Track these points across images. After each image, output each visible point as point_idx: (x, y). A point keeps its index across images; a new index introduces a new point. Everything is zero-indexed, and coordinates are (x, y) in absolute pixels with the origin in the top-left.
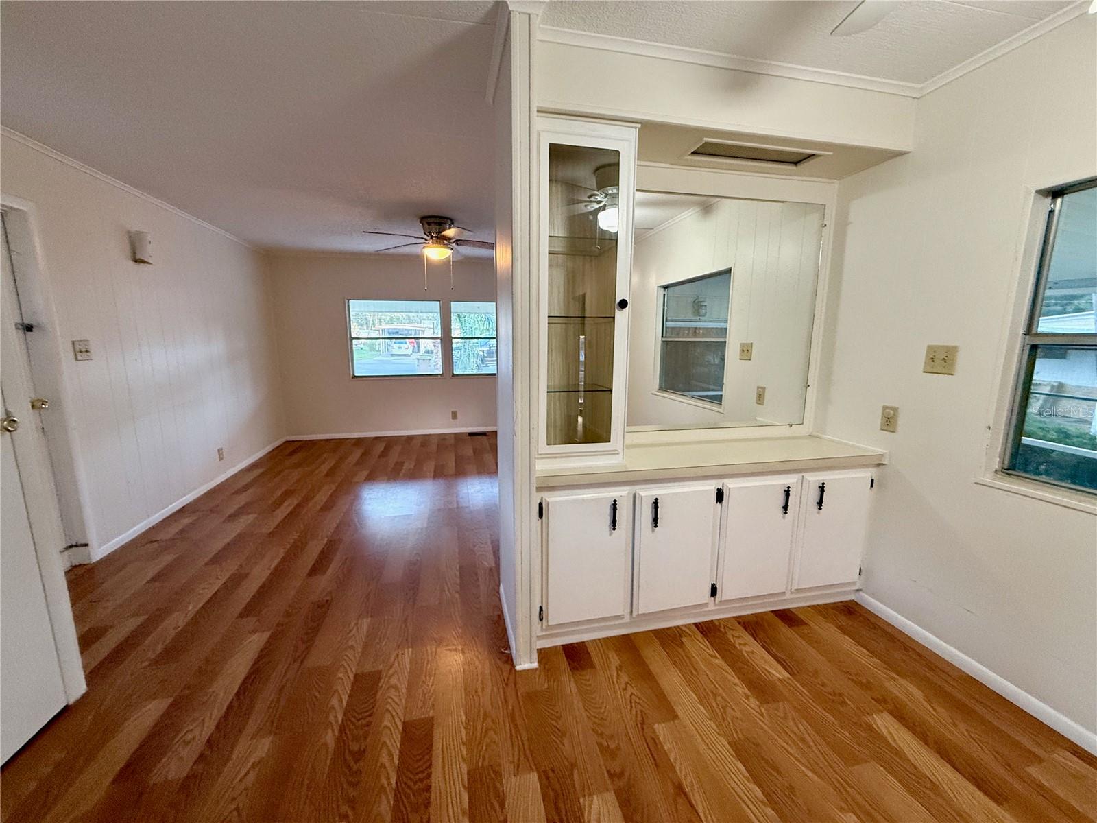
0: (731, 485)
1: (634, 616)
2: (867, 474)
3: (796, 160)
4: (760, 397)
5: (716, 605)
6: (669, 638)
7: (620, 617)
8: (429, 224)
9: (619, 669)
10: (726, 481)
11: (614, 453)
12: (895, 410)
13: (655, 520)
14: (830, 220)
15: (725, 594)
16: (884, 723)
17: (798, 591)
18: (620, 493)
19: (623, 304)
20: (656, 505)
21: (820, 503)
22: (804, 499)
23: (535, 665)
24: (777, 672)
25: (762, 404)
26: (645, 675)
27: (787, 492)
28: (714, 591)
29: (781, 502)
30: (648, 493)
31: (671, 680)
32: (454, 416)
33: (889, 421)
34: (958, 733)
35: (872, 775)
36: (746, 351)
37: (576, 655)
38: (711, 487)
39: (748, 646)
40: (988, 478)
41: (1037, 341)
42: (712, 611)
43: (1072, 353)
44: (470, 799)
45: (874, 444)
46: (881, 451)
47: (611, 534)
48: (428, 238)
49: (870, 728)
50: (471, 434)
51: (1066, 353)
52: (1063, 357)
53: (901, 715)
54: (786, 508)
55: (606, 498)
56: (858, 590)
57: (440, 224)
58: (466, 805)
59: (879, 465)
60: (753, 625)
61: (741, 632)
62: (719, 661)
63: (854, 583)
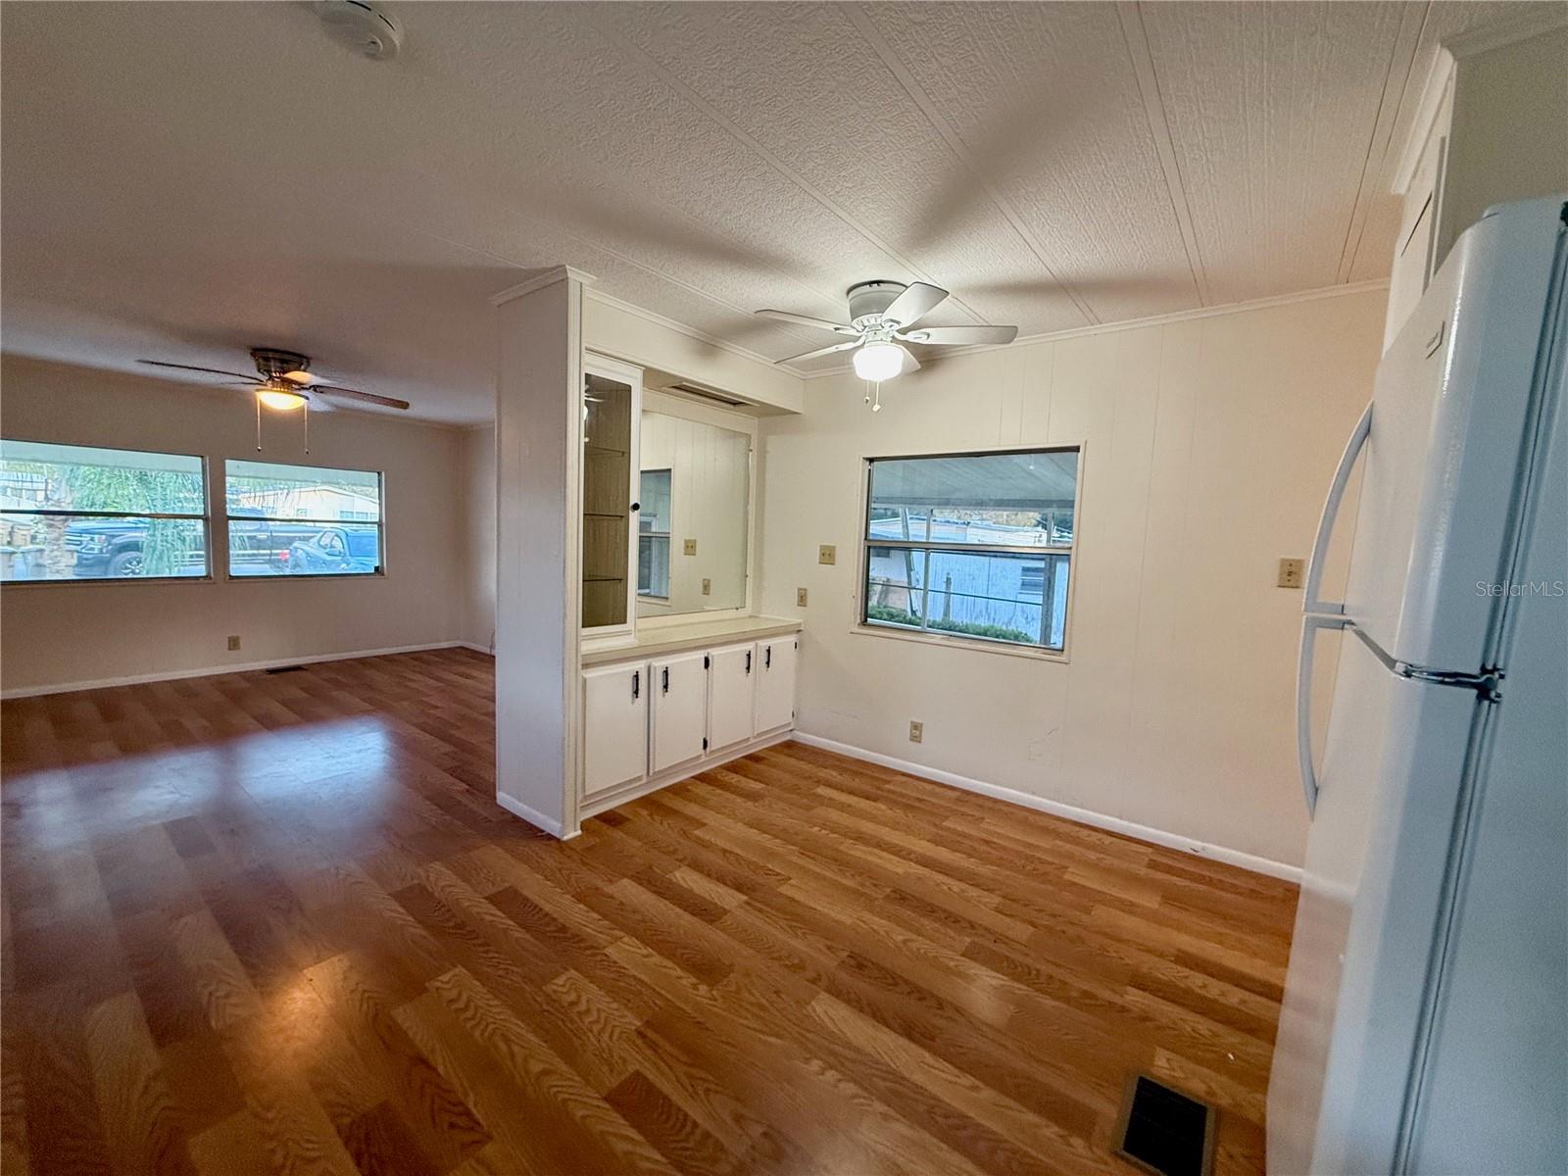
0: (715, 653)
1: (651, 774)
2: (792, 639)
3: (735, 404)
4: (706, 588)
5: (706, 756)
6: (678, 790)
7: (639, 778)
8: (267, 359)
9: (651, 815)
10: (709, 650)
11: (628, 633)
12: (805, 590)
13: (666, 687)
14: (754, 445)
15: (713, 746)
16: (821, 790)
17: (759, 735)
18: (640, 666)
19: (636, 507)
20: (666, 672)
21: (768, 663)
22: (759, 660)
23: (579, 832)
24: (757, 786)
25: (708, 594)
26: (671, 812)
27: (749, 655)
28: (705, 743)
29: (746, 665)
30: (659, 664)
31: (692, 810)
32: (234, 644)
33: (802, 599)
34: (856, 783)
35: (821, 811)
36: (690, 547)
37: (610, 819)
38: (701, 655)
39: (734, 779)
40: (856, 629)
41: (870, 544)
42: (705, 762)
43: (892, 552)
44: (585, 905)
45: (792, 617)
46: (799, 621)
47: (633, 703)
48: (264, 378)
49: (814, 794)
50: (271, 672)
51: (889, 553)
52: (887, 556)
53: (829, 785)
54: (748, 668)
55: (629, 671)
56: (791, 730)
57: (283, 361)
58: (585, 908)
59: (799, 631)
60: (733, 767)
61: (725, 772)
62: (719, 791)
63: (789, 724)
